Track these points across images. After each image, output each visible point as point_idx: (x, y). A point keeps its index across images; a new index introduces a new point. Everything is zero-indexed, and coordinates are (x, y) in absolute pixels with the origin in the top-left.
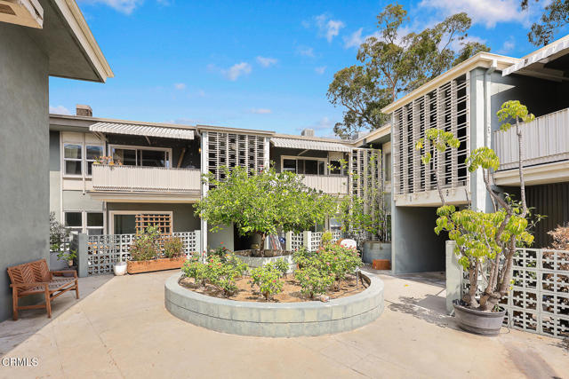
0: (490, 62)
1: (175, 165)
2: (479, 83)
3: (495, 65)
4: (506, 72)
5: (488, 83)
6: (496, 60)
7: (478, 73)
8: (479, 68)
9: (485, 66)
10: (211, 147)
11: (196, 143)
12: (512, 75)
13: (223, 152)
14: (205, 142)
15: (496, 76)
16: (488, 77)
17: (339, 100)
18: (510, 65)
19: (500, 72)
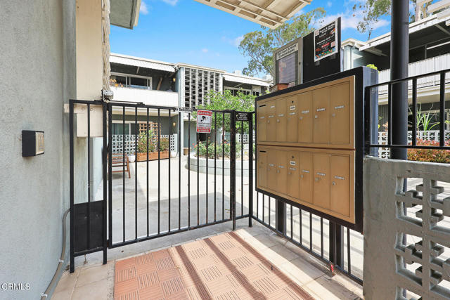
0: (353, 43)
1: (155, 88)
2: (349, 53)
3: (356, 45)
4: (361, 49)
5: (353, 54)
6: (357, 43)
7: (348, 48)
8: (349, 46)
9: (351, 44)
10: (187, 78)
11: (175, 75)
12: (363, 51)
13: (194, 82)
14: (182, 74)
15: (356, 50)
16: (353, 51)
17: (247, 52)
18: (362, 46)
19: (358, 49)
